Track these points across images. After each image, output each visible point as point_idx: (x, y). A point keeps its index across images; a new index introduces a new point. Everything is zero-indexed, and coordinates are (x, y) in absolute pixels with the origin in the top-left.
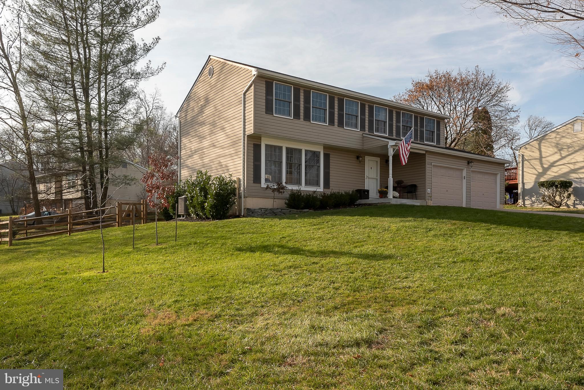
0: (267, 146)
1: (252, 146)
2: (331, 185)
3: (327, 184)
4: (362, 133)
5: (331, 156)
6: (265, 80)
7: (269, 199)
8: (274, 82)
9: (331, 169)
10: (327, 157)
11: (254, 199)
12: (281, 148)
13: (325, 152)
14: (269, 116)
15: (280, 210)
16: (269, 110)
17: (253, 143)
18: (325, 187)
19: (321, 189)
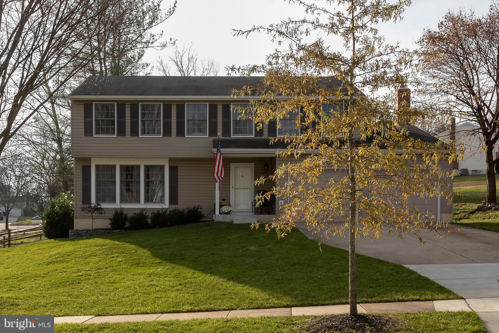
0: (97, 167)
1: (81, 168)
2: (179, 201)
3: (173, 199)
4: (212, 138)
5: (179, 168)
6: (83, 103)
7: (101, 219)
8: (94, 103)
9: (179, 183)
10: (173, 170)
11: (84, 219)
12: (114, 166)
13: (171, 165)
14: (89, 138)
15: (86, 231)
16: (88, 132)
17: (82, 165)
18: (171, 203)
19: (166, 205)
